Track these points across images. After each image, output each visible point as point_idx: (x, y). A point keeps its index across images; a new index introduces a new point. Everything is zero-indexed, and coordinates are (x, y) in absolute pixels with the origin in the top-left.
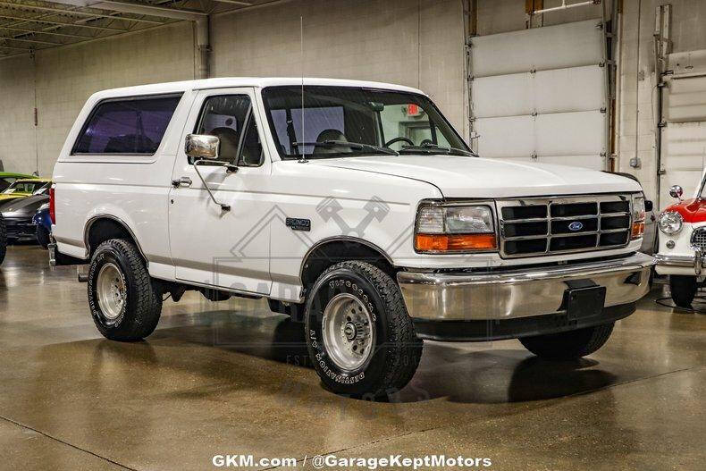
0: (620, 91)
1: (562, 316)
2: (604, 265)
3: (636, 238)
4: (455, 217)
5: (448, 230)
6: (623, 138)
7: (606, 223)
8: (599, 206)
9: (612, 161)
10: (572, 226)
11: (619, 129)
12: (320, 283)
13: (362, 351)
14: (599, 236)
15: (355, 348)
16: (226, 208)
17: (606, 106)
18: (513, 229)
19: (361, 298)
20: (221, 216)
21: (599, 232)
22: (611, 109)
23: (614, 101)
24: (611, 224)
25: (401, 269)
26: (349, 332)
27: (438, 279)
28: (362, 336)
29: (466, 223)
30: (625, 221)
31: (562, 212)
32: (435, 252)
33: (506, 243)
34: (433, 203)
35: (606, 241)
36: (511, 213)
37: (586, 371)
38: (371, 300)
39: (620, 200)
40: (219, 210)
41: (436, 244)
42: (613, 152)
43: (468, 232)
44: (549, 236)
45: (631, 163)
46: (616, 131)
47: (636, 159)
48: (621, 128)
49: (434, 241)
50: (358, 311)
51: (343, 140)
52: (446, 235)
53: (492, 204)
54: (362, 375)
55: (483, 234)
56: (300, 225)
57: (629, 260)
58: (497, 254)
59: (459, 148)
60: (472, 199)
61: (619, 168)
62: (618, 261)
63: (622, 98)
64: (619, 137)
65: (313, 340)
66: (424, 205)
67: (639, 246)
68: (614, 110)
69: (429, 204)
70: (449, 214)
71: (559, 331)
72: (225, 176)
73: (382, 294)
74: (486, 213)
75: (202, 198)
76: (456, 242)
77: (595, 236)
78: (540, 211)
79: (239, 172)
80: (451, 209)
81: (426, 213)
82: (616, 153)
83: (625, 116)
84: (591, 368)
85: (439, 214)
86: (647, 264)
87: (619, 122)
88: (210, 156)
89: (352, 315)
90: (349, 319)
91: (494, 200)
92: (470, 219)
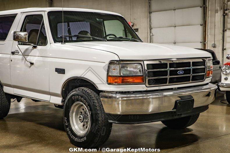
0: (208, 17)
1: (175, 112)
2: (194, 89)
3: (209, 77)
4: (126, 68)
5: (122, 74)
6: (209, 36)
7: (195, 71)
8: (191, 64)
9: (205, 45)
10: (179, 73)
11: (208, 32)
12: (69, 97)
13: (87, 127)
14: (191, 77)
15: (84, 125)
16: (32, 64)
17: (203, 23)
18: (151, 74)
19: (85, 104)
20: (30, 67)
21: (191, 75)
22: (204, 24)
23: (206, 21)
24: (197, 71)
25: (102, 91)
26: (80, 118)
27: (118, 96)
28: (87, 120)
29: (130, 71)
30: (203, 70)
31: (175, 66)
32: (116, 84)
33: (149, 80)
34: (116, 62)
35: (195, 79)
36: (151, 67)
37: (187, 134)
38: (89, 105)
39: (202, 61)
40: (29, 65)
41: (116, 81)
42: (205, 41)
43: (131, 75)
44: (168, 77)
45: (212, 45)
46: (207, 33)
47: (214, 44)
48: (209, 32)
49: (115, 79)
50: (85, 110)
51: (89, 35)
52: (121, 76)
53: (142, 63)
54: (85, 138)
55: (138, 76)
56: (61, 71)
57: (205, 87)
58: (144, 85)
59: (135, 38)
60: (133, 60)
61: (207, 47)
62: (200, 88)
63: (209, 20)
64: (208, 35)
65: (66, 122)
66: (112, 63)
67: (210, 81)
68: (206, 25)
69: (114, 63)
70: (123, 67)
71: (173, 118)
72: (32, 50)
73: (94, 102)
74: (140, 67)
75: (22, 59)
76: (125, 80)
77: (190, 77)
78: (164, 66)
79: (37, 48)
80: (123, 65)
81: (112, 67)
82: (206, 42)
83: (210, 27)
84: (189, 133)
85: (118, 67)
86: (213, 89)
87: (208, 29)
88: (24, 41)
89: (82, 111)
90: (81, 113)
91: (143, 61)
92: (132, 69)
